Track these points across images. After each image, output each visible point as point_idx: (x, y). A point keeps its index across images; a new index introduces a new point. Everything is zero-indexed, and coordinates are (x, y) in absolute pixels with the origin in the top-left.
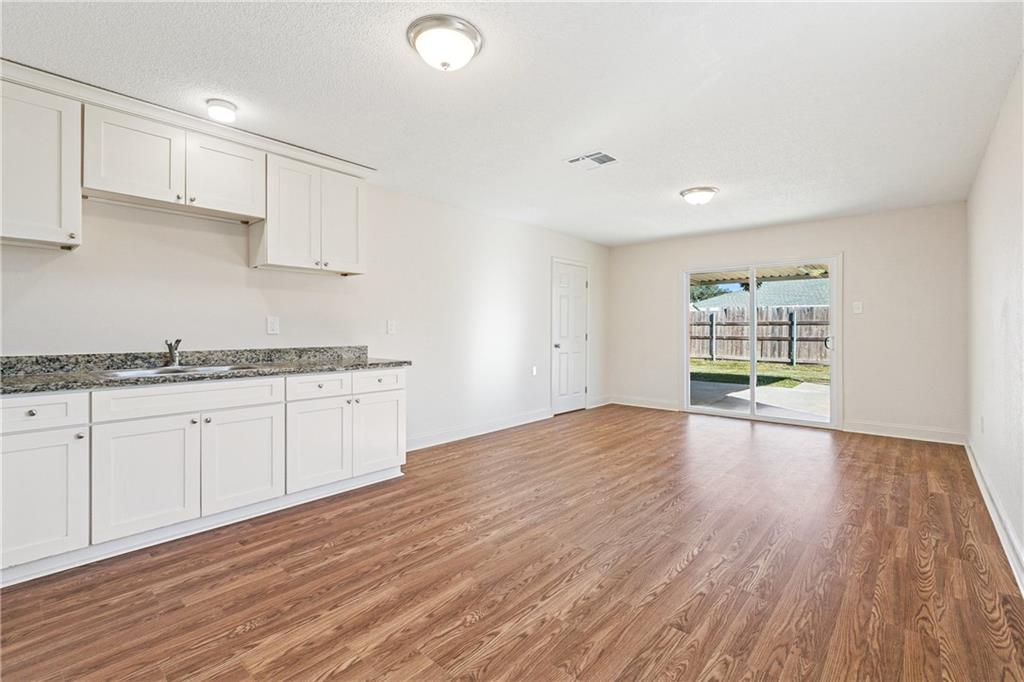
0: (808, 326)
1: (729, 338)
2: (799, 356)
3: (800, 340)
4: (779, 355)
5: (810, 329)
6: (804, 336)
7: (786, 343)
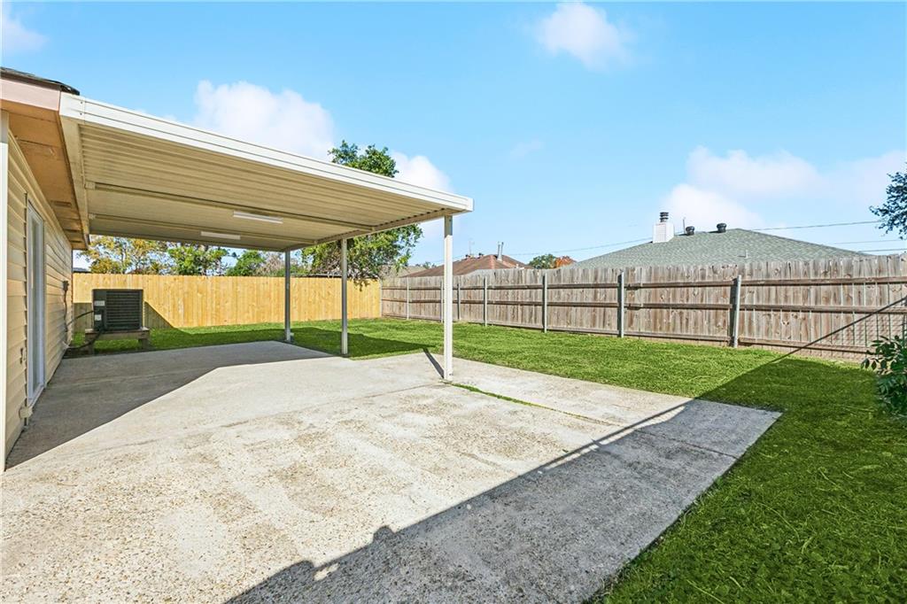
0: (557, 290)
1: (497, 303)
2: (549, 323)
3: (550, 304)
4: (535, 322)
5: (559, 293)
6: (554, 300)
7: (541, 307)
